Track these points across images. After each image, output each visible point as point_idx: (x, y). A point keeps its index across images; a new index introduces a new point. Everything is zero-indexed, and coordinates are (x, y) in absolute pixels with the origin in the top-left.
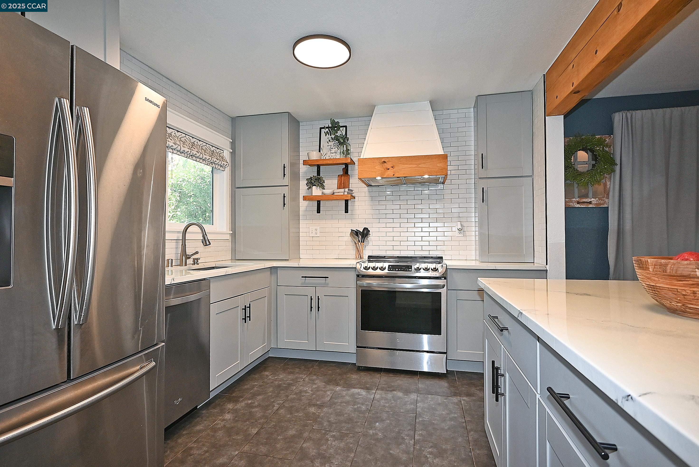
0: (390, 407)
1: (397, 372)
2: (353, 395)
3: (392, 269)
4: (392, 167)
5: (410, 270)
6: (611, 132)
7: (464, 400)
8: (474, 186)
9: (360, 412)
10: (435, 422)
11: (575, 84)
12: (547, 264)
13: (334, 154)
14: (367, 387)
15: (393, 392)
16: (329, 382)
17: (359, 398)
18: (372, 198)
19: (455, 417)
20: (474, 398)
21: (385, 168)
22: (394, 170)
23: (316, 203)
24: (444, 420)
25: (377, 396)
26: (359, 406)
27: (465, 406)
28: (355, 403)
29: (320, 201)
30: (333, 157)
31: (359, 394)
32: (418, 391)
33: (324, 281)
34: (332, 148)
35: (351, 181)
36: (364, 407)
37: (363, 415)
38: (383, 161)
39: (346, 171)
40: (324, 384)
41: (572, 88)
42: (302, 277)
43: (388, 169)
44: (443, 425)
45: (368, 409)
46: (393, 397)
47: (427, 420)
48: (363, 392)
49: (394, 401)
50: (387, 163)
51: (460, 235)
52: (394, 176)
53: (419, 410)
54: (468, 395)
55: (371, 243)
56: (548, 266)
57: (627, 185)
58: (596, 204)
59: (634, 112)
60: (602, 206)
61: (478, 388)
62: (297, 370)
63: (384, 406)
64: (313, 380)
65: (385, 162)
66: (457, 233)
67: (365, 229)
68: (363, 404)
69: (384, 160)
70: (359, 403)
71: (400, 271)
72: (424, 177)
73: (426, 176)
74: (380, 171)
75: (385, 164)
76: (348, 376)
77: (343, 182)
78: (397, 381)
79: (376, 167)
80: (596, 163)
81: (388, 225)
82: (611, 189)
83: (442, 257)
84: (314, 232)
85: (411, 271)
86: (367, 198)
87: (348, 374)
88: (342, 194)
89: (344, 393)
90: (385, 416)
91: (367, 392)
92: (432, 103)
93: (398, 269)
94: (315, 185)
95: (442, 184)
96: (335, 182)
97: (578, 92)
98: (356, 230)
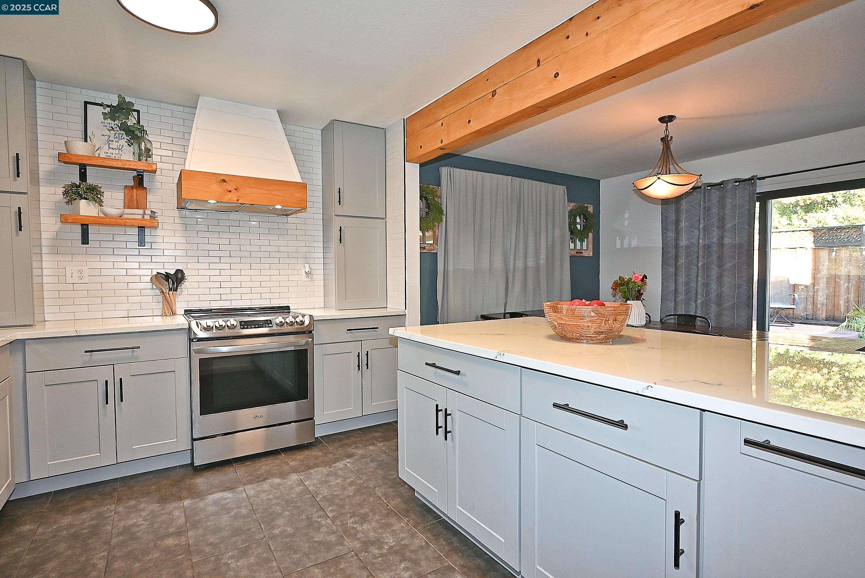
0: (277, 498)
1: (255, 458)
2: (216, 503)
3: (245, 327)
4: (236, 189)
5: (270, 325)
6: (439, 184)
7: (348, 462)
8: (322, 222)
9: (244, 517)
10: (337, 493)
11: (445, 143)
12: (406, 309)
13: (114, 151)
14: (227, 487)
15: (267, 481)
16: (163, 500)
17: (227, 503)
18: (186, 227)
19: (353, 481)
20: (356, 457)
21: (225, 189)
22: (239, 193)
23: (79, 228)
24: (344, 488)
25: (252, 492)
26: (235, 511)
27: (354, 467)
28: (228, 511)
29: (88, 225)
30: (114, 155)
31: (223, 499)
32: (295, 470)
33: (130, 354)
34: (112, 141)
35: (150, 197)
36: (244, 510)
37: (250, 519)
38: (223, 180)
39: (139, 180)
40: (158, 505)
41: (440, 145)
42: (86, 352)
43: (230, 191)
44: (346, 493)
45: (251, 510)
46: (271, 486)
47: (327, 494)
48: (228, 495)
49: (276, 489)
50: (227, 183)
51: (307, 279)
52: (238, 202)
53: (311, 488)
54: (350, 456)
55: (185, 292)
56: (407, 311)
57: (451, 235)
58: (428, 250)
59: (455, 169)
60: (432, 252)
61: (353, 447)
62: (89, 503)
63: (268, 499)
64: (134, 507)
65: (224, 181)
66: (304, 277)
67: (178, 271)
68: (240, 507)
69: (224, 178)
70: (233, 509)
71: (257, 328)
72: (275, 207)
73: (278, 207)
74: (217, 193)
75: (225, 183)
76: (188, 484)
77: (135, 198)
78: (261, 467)
79: (211, 186)
80: (429, 211)
81: (212, 266)
82: (439, 237)
83: (289, 306)
84: (76, 275)
85: (272, 327)
86: (178, 227)
87: (187, 480)
88: (140, 217)
89: (201, 504)
90: (278, 509)
91: (233, 493)
92: (280, 113)
93: (255, 326)
94: (85, 199)
95: (285, 216)
96: (120, 195)
97: (444, 149)
98: (166, 273)
